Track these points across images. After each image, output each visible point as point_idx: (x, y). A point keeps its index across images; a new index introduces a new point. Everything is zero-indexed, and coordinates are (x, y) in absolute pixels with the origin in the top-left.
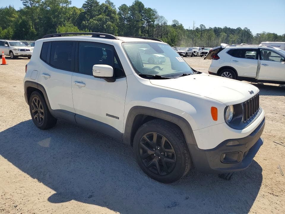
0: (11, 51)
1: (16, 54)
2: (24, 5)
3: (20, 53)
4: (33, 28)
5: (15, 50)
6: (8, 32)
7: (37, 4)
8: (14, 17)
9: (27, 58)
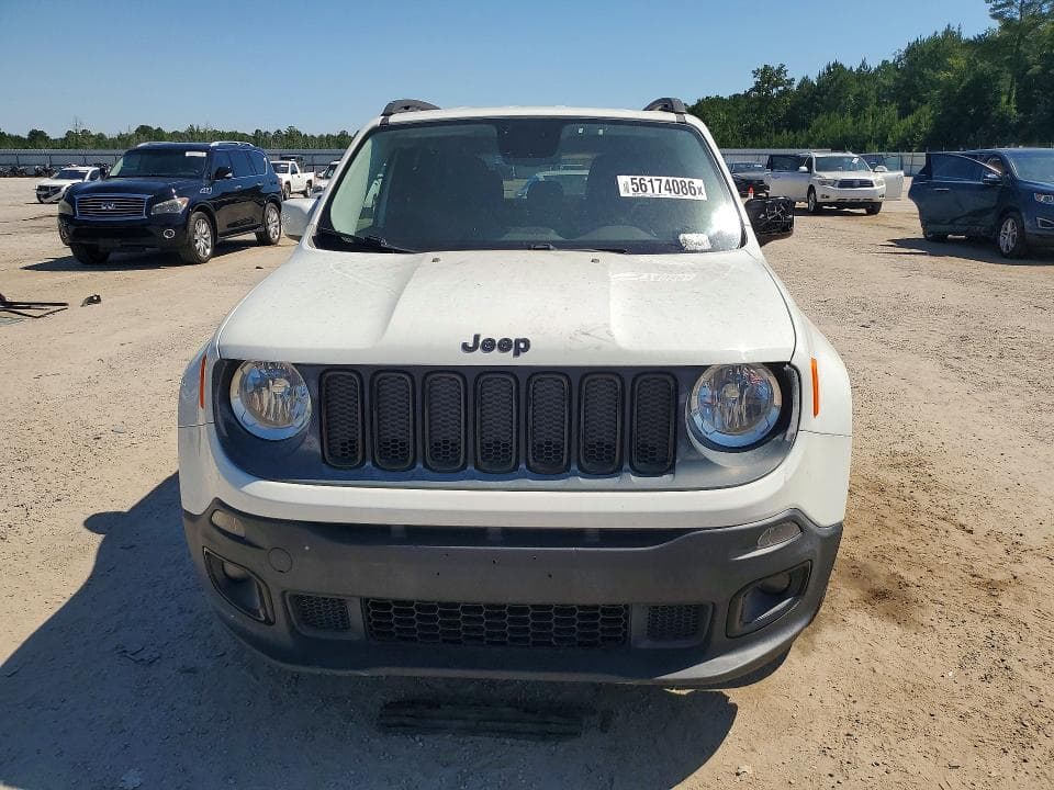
0: (811, 189)
1: (823, 196)
2: (994, 17)
3: (835, 194)
4: (1008, 102)
5: (824, 183)
6: (915, 125)
7: (1045, 6)
8: (949, 68)
9: (863, 211)
